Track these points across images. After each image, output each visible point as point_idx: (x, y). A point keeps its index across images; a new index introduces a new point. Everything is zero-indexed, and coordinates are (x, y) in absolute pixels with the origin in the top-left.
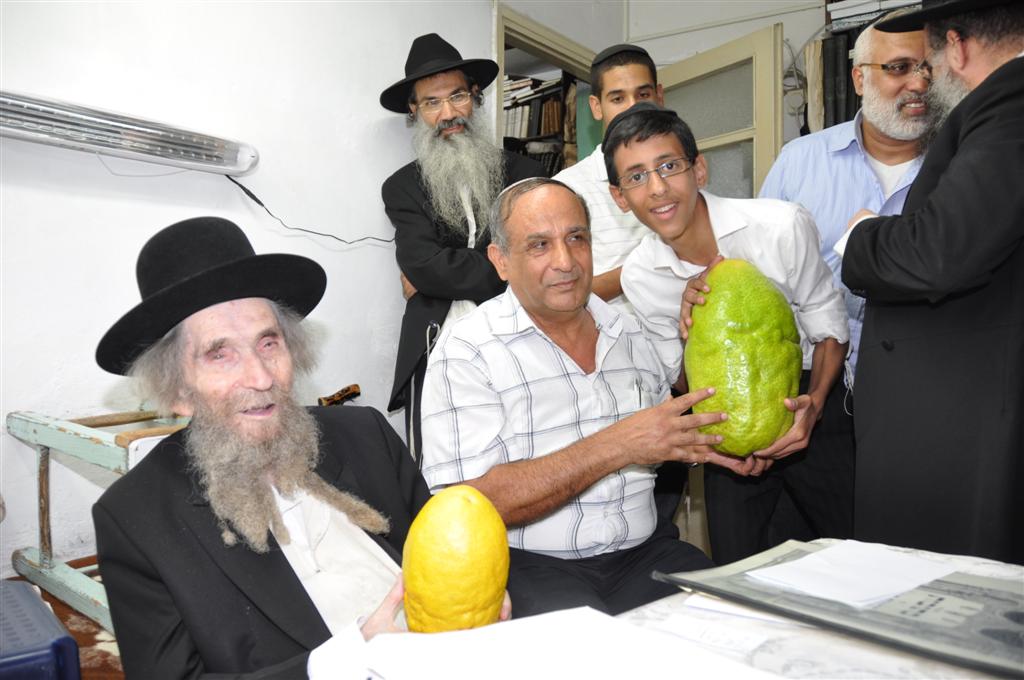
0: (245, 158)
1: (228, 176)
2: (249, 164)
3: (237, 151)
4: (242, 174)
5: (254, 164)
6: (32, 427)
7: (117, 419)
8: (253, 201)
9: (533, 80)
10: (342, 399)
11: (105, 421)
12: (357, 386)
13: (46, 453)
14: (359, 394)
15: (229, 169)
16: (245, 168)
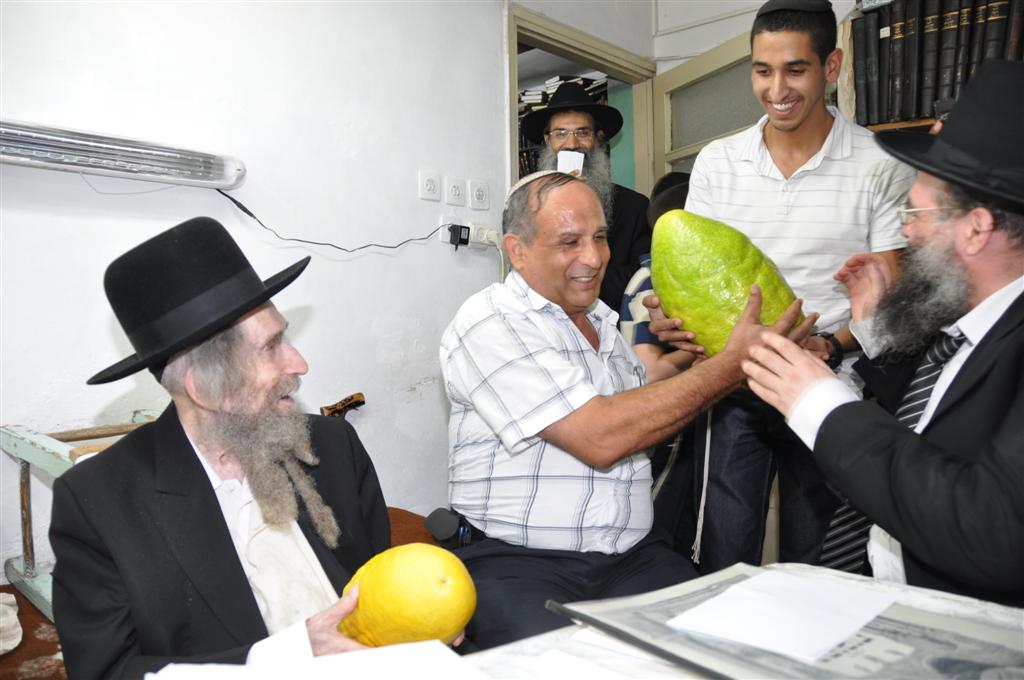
0: (231, 172)
1: (218, 190)
2: (234, 179)
3: (222, 165)
4: (231, 187)
5: (241, 177)
6: (13, 441)
7: (98, 432)
8: (245, 214)
9: (583, 79)
10: (345, 408)
11: (85, 434)
12: (361, 394)
13: (26, 468)
14: (363, 403)
15: (217, 183)
16: (232, 181)
